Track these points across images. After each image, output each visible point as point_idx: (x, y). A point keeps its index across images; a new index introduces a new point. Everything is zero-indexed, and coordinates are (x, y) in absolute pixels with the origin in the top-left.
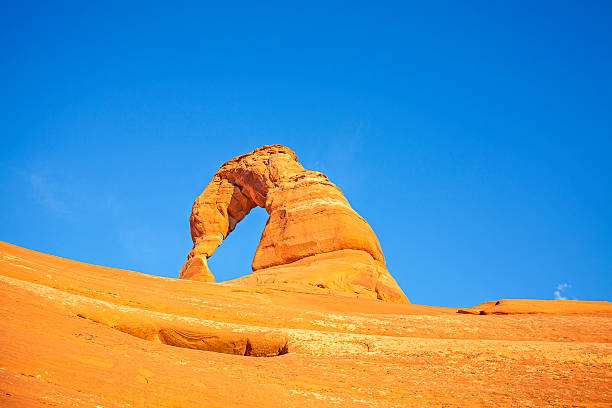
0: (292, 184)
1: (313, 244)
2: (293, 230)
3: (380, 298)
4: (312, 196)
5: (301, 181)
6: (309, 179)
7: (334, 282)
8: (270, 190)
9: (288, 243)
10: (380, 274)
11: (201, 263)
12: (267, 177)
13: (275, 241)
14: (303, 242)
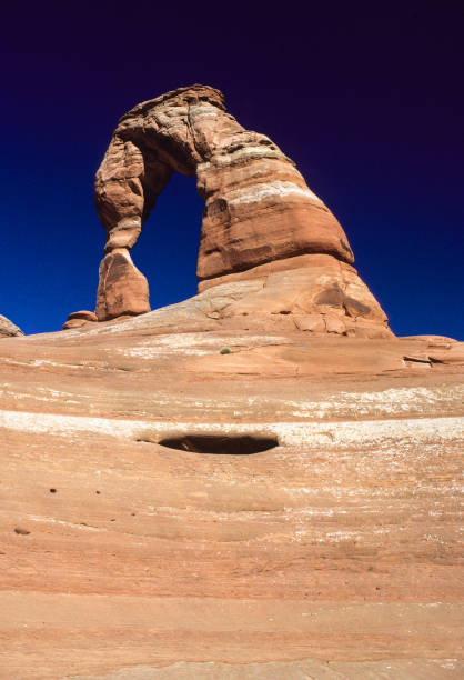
0: (228, 159)
1: (267, 249)
2: (240, 230)
3: (347, 314)
4: (257, 179)
5: (239, 154)
6: (249, 150)
7: (297, 306)
8: (200, 167)
9: (237, 247)
10: (347, 283)
11: (123, 261)
12: (193, 147)
13: (221, 245)
14: (255, 247)
